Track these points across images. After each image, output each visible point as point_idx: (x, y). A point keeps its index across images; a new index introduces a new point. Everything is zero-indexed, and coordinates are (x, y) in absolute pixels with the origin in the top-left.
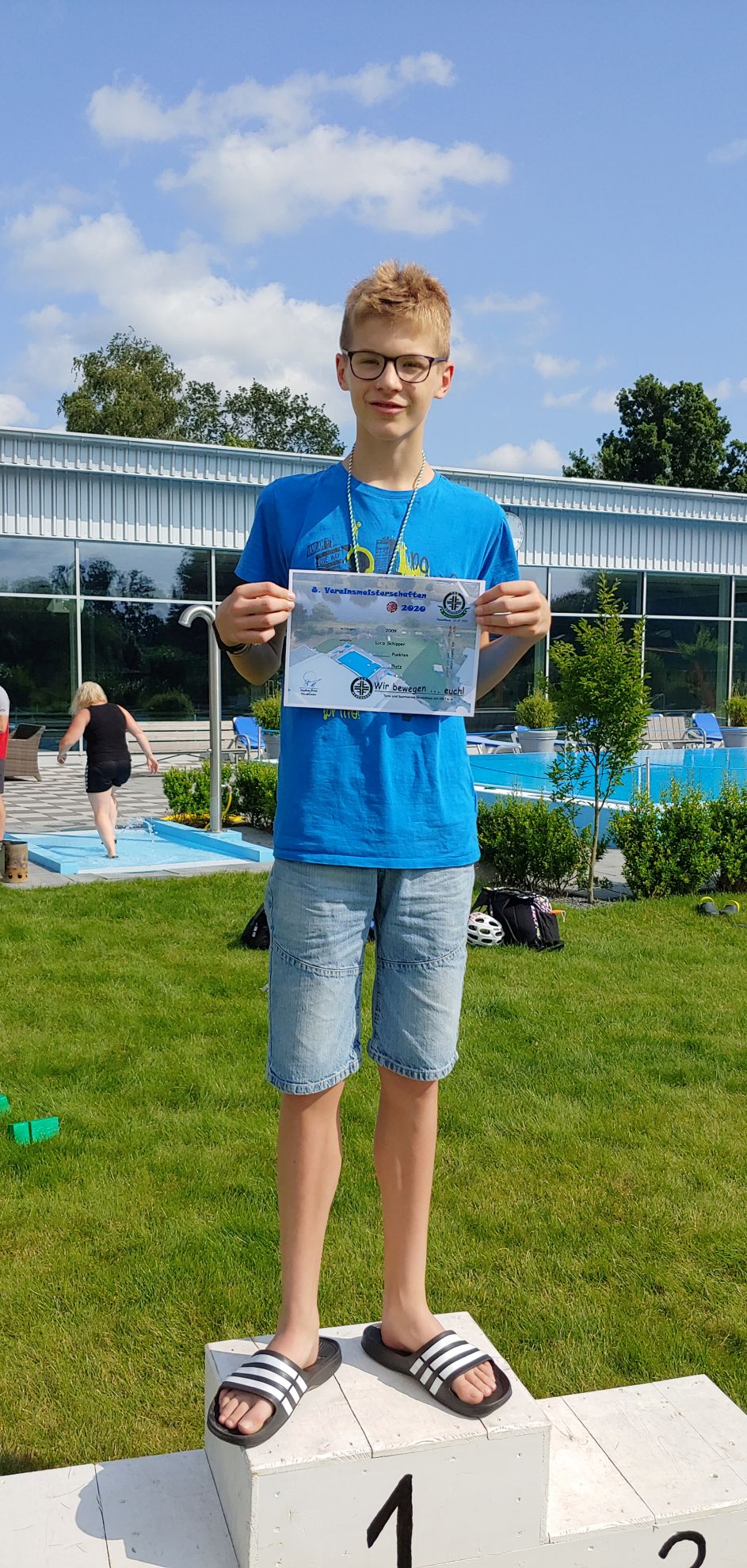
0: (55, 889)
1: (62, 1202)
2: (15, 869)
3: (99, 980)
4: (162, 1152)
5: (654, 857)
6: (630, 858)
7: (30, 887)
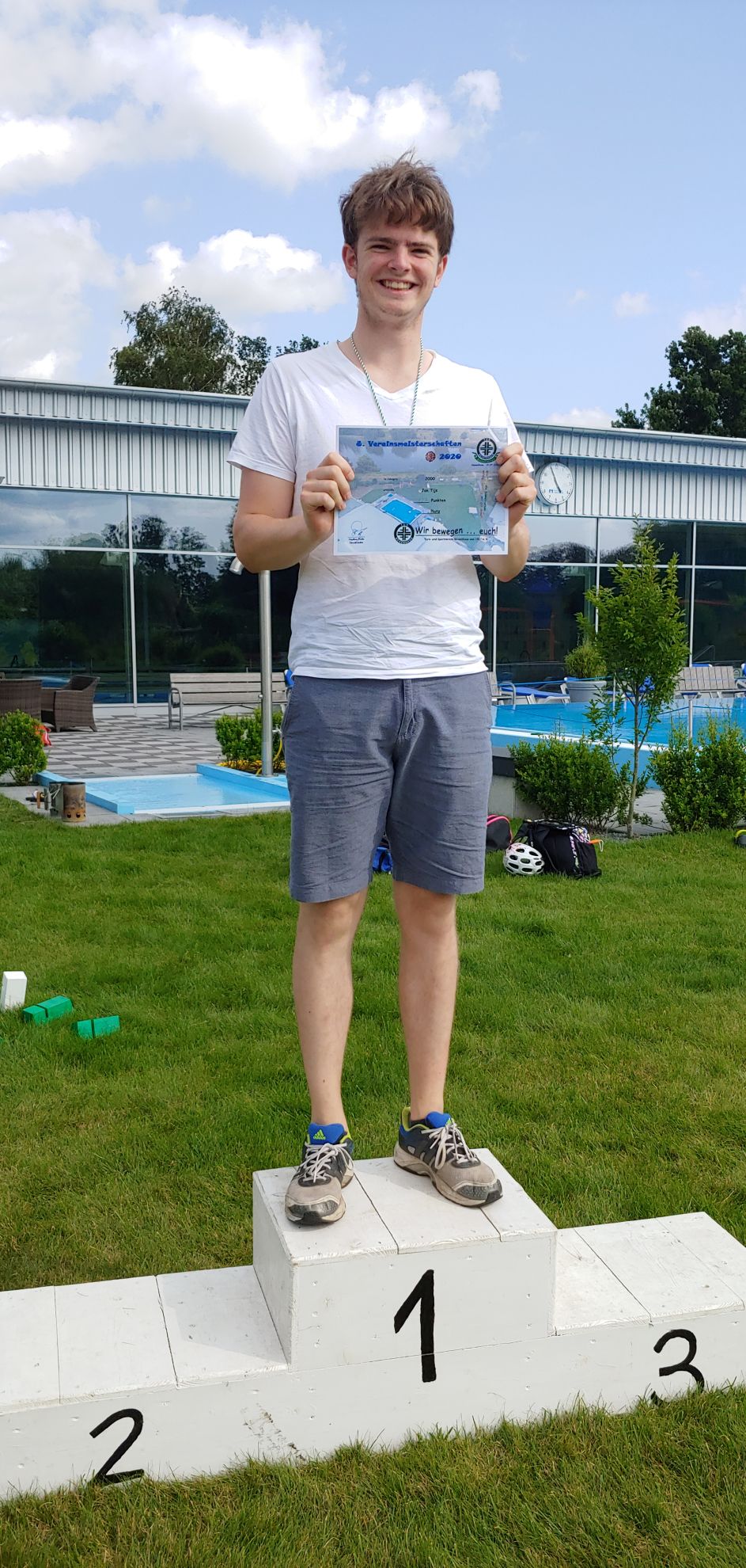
0: (112, 827)
1: (122, 1086)
2: (74, 808)
3: (156, 904)
4: (216, 1046)
5: (692, 793)
6: (668, 794)
7: (88, 825)
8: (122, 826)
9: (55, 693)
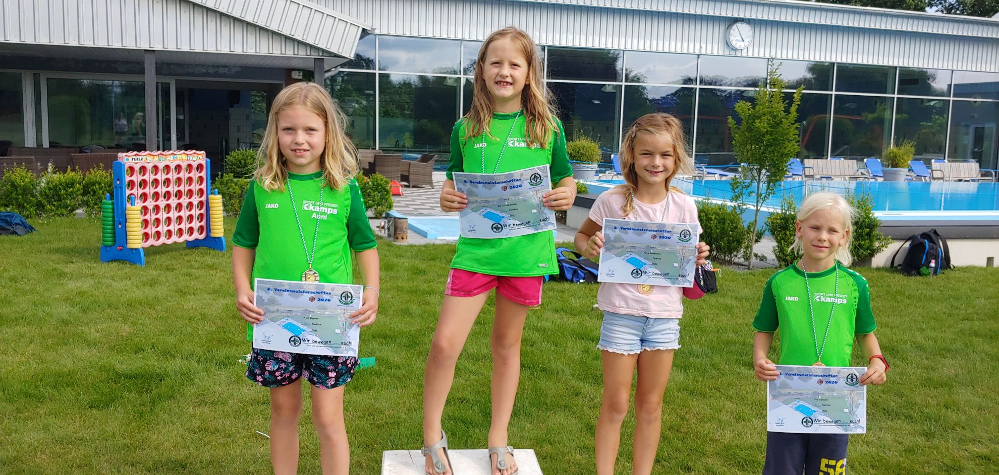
0: (420, 246)
2: (400, 233)
6: (777, 241)
7: (407, 245)
8: (425, 246)
9: (410, 164)
